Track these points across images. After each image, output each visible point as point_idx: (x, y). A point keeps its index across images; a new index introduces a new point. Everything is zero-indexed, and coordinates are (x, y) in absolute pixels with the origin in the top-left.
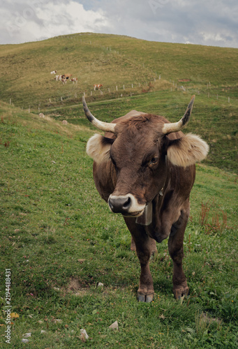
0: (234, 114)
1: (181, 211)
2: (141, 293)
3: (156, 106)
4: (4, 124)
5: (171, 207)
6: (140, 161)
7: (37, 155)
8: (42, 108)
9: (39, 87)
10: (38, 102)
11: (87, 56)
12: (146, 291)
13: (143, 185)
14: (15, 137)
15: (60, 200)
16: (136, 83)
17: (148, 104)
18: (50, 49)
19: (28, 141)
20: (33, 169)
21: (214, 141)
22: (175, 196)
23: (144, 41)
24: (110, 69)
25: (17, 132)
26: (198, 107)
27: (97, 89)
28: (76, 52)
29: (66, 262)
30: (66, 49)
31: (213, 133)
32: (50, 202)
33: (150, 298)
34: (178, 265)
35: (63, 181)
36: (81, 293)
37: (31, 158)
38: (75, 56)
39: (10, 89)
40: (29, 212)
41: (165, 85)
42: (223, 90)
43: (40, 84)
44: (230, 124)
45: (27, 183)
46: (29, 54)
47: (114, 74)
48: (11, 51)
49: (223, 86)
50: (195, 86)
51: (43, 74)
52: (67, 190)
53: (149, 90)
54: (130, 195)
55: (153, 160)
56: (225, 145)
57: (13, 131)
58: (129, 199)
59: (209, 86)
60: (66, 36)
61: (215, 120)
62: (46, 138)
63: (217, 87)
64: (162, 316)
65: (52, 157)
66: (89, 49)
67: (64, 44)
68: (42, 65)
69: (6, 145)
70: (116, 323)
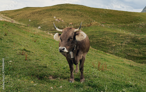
0: (122, 36)
1: (83, 56)
2: (70, 81)
3: (92, 32)
4: (35, 35)
5: (79, 54)
6: (68, 39)
7: (45, 45)
8: (50, 31)
9: (49, 23)
10: (49, 29)
11: (68, 12)
12: (72, 80)
13: (68, 45)
14: (39, 39)
15: (51, 59)
16: (85, 23)
17: (90, 31)
18: (54, 9)
19: (43, 41)
20: (44, 49)
21: (114, 45)
22: (80, 51)
23: (89, 7)
24: (76, 17)
25: (39, 38)
26: (108, 33)
27: (71, 24)
28: (63, 11)
29: (49, 72)
30: (60, 9)
31: (114, 43)
32: (48, 59)
33: (73, 82)
34: (82, 73)
35: (53, 53)
36: (52, 80)
37: (43, 46)
38: (63, 12)
39: (38, 23)
40: (40, 60)
41: (96, 24)
42: (118, 26)
43: (49, 22)
44: (120, 39)
45: (41, 53)
46: (46, 11)
47: (77, 19)
48: (40, 10)
49: (118, 25)
50: (108, 25)
51: (51, 18)
52: (54, 56)
53: (90, 25)
54: (64, 47)
55: (71, 39)
56: (118, 47)
57: (38, 37)
58: (64, 48)
59: (113, 25)
60: (60, 5)
61: (115, 37)
62: (50, 40)
63: (116, 25)
64: (75, 86)
65: (51, 46)
66: (68, 10)
67: (59, 8)
68: (51, 15)
69: (35, 41)
70: (61, 86)
